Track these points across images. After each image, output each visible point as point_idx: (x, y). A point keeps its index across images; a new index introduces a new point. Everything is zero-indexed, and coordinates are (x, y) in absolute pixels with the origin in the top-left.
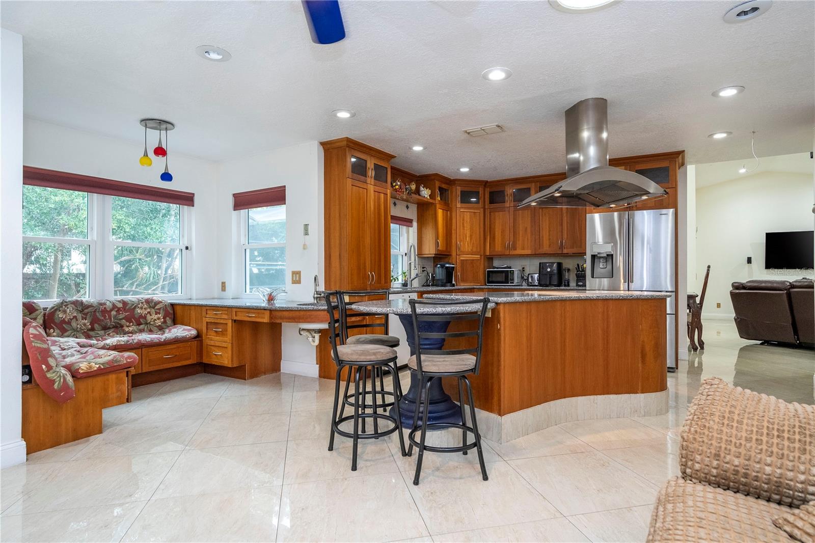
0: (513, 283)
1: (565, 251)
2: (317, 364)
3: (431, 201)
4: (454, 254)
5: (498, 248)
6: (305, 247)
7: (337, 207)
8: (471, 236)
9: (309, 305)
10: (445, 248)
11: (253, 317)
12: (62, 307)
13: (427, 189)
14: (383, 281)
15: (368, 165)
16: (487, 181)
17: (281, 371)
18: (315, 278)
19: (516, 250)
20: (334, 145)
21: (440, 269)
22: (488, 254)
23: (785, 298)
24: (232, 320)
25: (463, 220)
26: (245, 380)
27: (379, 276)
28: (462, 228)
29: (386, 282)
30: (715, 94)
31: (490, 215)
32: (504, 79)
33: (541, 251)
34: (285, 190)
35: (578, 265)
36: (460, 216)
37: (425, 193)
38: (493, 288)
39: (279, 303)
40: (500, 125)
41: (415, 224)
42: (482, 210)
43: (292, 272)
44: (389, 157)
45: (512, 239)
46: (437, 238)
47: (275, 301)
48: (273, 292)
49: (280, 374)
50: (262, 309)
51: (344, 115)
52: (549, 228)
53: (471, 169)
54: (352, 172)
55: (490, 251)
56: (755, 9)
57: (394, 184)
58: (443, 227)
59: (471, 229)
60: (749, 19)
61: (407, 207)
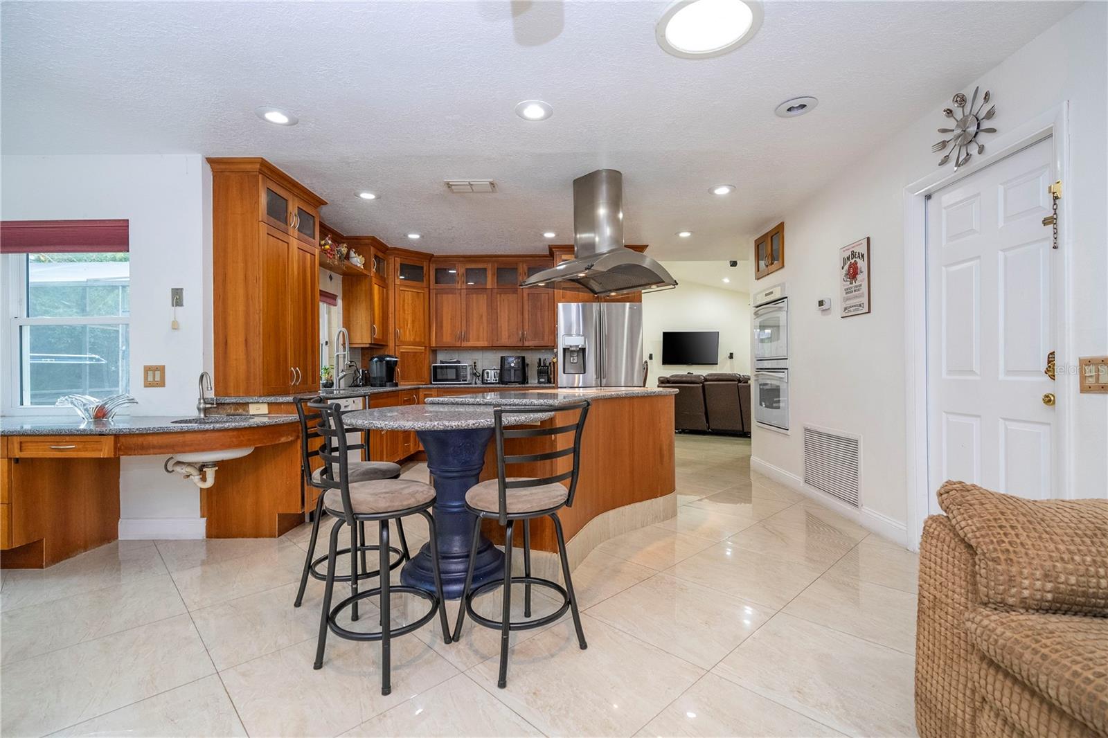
0: (466, 380)
1: (527, 344)
2: (202, 516)
3: (365, 272)
4: (391, 344)
5: (447, 339)
6: (175, 326)
7: (241, 265)
8: (413, 322)
9: (190, 421)
10: (381, 335)
11: (70, 450)
13: (359, 255)
14: (310, 379)
15: (290, 208)
16: (433, 255)
17: (119, 539)
18: (202, 377)
19: (469, 341)
20: (233, 167)
21: (379, 363)
22: (434, 345)
23: (701, 391)
24: (10, 459)
25: (404, 301)
26: (42, 568)
27: (305, 371)
28: (402, 311)
29: (314, 382)
30: (711, 191)
31: (436, 297)
32: (542, 119)
33: (498, 344)
34: (128, 226)
35: (540, 359)
36: (400, 296)
37: (357, 261)
38: (443, 388)
39: (117, 423)
40: (494, 183)
41: (340, 302)
42: (427, 290)
43: (145, 367)
44: (318, 202)
45: (464, 328)
46: (373, 322)
47: (110, 419)
48: (106, 404)
49: (117, 545)
50: (96, 435)
51: (277, 117)
52: (509, 317)
53: (422, 237)
54: (268, 214)
55: (436, 340)
56: (803, 106)
57: (323, 242)
58: (379, 309)
59: (414, 313)
60: (794, 116)
61: (331, 278)
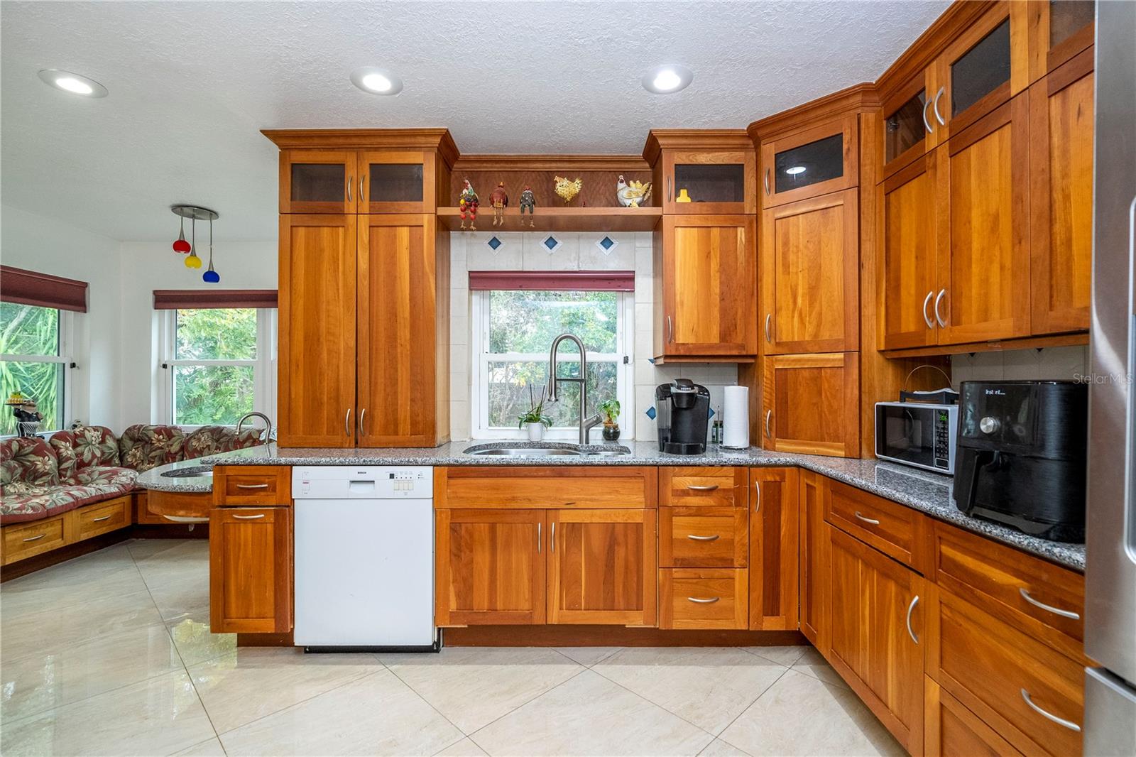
5: (909, 325)
8: (813, 290)
12: (197, 434)
14: (406, 430)
15: (350, 173)
22: (882, 347)
25: (786, 244)
28: (780, 269)
31: (888, 203)
41: (645, 282)
46: (667, 312)
55: (886, 333)
59: (815, 268)
61: (607, 244)
